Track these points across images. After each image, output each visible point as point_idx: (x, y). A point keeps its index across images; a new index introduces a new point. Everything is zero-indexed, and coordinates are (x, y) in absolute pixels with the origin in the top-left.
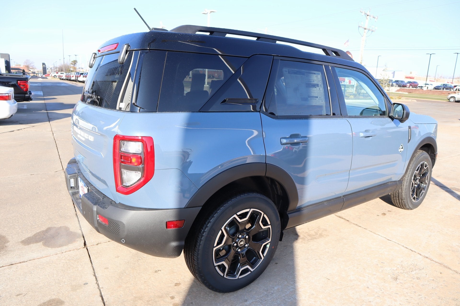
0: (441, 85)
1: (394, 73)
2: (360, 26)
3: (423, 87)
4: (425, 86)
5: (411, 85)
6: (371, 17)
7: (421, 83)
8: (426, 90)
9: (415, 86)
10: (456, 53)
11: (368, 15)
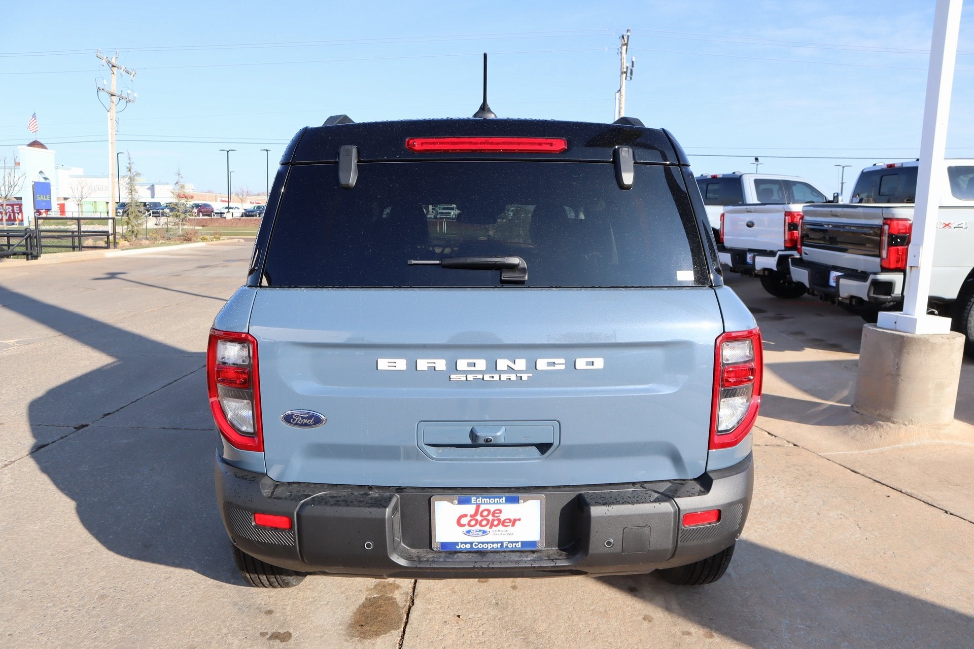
0: (254, 208)
1: (152, 188)
2: (101, 87)
3: (224, 213)
4: (229, 212)
5: (199, 211)
6: (122, 70)
7: (218, 206)
8: (231, 220)
9: (207, 212)
10: (264, 150)
11: (115, 65)
